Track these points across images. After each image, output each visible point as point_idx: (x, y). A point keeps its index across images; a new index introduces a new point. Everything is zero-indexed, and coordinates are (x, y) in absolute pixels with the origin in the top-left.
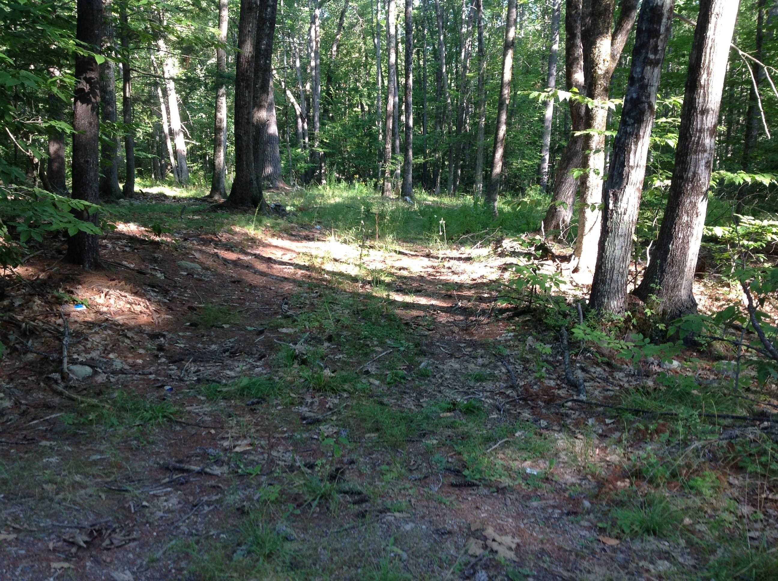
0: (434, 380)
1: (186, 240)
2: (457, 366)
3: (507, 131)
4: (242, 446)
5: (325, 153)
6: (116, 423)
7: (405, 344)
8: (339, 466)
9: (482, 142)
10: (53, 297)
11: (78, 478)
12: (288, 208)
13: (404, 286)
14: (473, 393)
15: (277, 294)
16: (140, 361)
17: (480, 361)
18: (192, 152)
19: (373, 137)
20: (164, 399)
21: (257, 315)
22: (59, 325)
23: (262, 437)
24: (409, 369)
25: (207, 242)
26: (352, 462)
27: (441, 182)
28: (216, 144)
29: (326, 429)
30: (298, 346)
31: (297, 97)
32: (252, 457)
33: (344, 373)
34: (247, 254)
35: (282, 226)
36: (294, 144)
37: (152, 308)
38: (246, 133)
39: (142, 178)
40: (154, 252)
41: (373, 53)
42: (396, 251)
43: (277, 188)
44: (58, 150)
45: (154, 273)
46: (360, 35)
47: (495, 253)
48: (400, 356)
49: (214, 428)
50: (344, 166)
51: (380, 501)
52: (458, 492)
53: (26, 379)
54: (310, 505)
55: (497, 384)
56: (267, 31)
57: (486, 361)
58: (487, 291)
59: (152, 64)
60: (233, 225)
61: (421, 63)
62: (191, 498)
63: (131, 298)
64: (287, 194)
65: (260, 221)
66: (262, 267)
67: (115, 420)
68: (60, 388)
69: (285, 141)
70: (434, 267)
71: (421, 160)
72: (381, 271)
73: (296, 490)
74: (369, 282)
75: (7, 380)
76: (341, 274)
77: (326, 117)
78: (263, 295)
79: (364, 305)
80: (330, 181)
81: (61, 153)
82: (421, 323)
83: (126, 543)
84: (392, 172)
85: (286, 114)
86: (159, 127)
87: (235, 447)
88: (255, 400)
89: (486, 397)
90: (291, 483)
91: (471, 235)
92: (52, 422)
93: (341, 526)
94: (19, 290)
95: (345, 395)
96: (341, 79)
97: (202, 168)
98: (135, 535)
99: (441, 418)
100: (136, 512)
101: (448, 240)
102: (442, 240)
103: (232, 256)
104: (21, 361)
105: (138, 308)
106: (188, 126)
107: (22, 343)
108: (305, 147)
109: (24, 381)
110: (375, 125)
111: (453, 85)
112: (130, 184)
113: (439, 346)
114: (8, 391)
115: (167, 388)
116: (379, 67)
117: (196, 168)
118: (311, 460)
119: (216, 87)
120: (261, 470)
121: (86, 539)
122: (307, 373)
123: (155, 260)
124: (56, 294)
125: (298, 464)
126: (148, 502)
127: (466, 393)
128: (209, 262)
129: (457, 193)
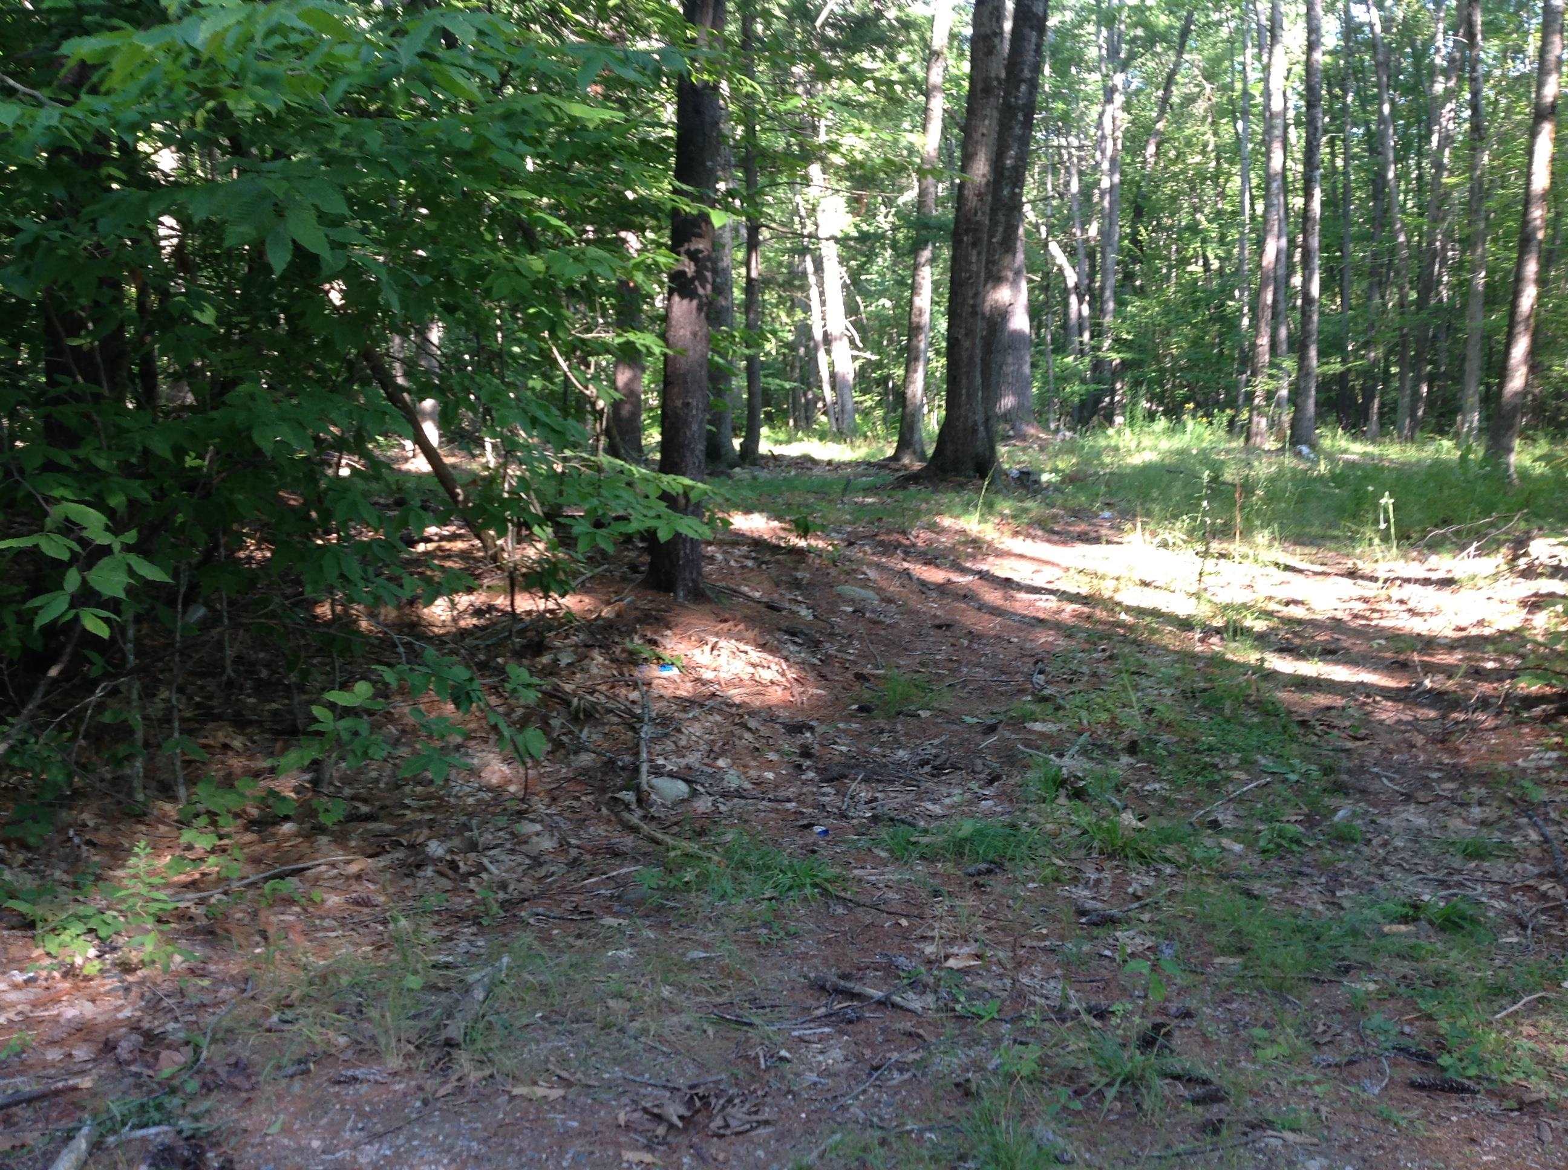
0: (1366, 850)
1: (851, 544)
2: (1421, 822)
3: (1539, 297)
4: (960, 959)
5: (1123, 362)
6: (730, 891)
7: (1298, 767)
8: (1159, 1019)
9: (1476, 321)
10: (624, 650)
11: (666, 992)
12: (1045, 477)
13: (1297, 641)
14: (1460, 885)
15: (1023, 653)
16: (770, 775)
17: (1476, 812)
18: (862, 375)
19: (1229, 323)
20: (814, 852)
21: (983, 693)
22: (633, 702)
23: (999, 943)
24: (1310, 821)
25: (888, 548)
26: (1187, 1014)
27: (1381, 415)
28: (910, 356)
29: (1130, 939)
30: (1066, 760)
31: (1071, 252)
32: (980, 983)
33: (1164, 823)
34: (964, 571)
35: (1033, 514)
36: (1060, 348)
37: (791, 674)
38: (969, 333)
39: (772, 427)
40: (796, 569)
41: (1235, 151)
42: (1277, 564)
43: (1023, 437)
44: (632, 381)
45: (795, 608)
46: (1205, 118)
47: (1512, 569)
48: (1287, 793)
49: (906, 916)
50: (1162, 386)
51: (1249, 1104)
52: (1426, 1102)
53: (578, 799)
54: (1100, 1095)
55: (1518, 866)
56: (1018, 131)
57: (1489, 813)
58: (1493, 656)
59: (796, 212)
60: (939, 514)
61: (1339, 162)
62: (868, 1053)
63: (755, 655)
64: (1042, 449)
65: (990, 506)
66: (993, 596)
67: (728, 885)
68: (635, 819)
69: (1042, 341)
70: (1366, 601)
71: (1335, 366)
72: (1245, 606)
73: (1072, 1061)
74: (1218, 631)
75: (547, 800)
76: (1155, 613)
77: (1128, 289)
78: (995, 655)
79: (1207, 680)
80: (1132, 418)
81: (635, 387)
82: (1336, 722)
83: (752, 1129)
84: (1269, 395)
85: (1045, 289)
86: (804, 331)
87: (947, 957)
88: (983, 866)
89: (1492, 895)
90: (1062, 1044)
91: (1455, 528)
92: (621, 883)
93: (1168, 1146)
94: (567, 637)
95: (1168, 871)
96: (1163, 209)
97: (879, 404)
98: (766, 1114)
99: (1386, 935)
100: (768, 1068)
101: (1399, 538)
102: (1385, 538)
103: (936, 575)
104: (569, 766)
105: (767, 675)
106: (858, 325)
107: (571, 732)
108: (1082, 352)
109: (575, 804)
110: (1233, 298)
111: (1410, 204)
112: (752, 439)
113: (1378, 776)
114: (548, 820)
115: (818, 829)
116: (1246, 179)
117: (869, 403)
118: (1101, 1000)
119: (915, 248)
120: (999, 1011)
121: (683, 1111)
122: (1085, 819)
123: (796, 584)
124: (629, 646)
125: (1073, 1006)
126: (789, 1050)
127: (1443, 884)
128: (893, 588)
129: (1418, 435)
